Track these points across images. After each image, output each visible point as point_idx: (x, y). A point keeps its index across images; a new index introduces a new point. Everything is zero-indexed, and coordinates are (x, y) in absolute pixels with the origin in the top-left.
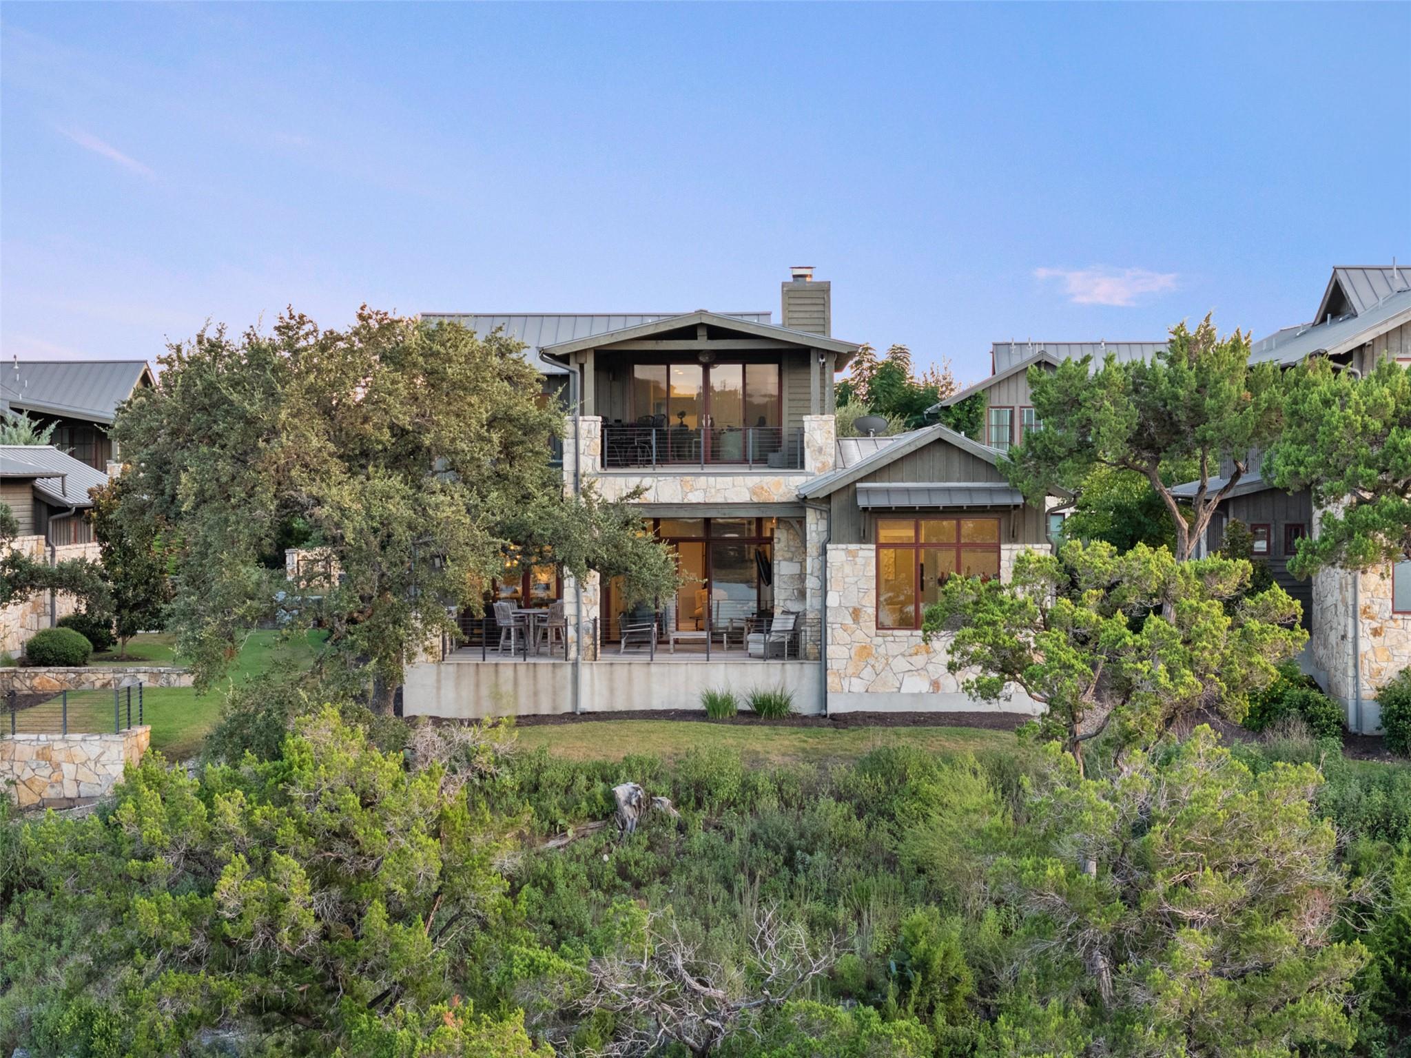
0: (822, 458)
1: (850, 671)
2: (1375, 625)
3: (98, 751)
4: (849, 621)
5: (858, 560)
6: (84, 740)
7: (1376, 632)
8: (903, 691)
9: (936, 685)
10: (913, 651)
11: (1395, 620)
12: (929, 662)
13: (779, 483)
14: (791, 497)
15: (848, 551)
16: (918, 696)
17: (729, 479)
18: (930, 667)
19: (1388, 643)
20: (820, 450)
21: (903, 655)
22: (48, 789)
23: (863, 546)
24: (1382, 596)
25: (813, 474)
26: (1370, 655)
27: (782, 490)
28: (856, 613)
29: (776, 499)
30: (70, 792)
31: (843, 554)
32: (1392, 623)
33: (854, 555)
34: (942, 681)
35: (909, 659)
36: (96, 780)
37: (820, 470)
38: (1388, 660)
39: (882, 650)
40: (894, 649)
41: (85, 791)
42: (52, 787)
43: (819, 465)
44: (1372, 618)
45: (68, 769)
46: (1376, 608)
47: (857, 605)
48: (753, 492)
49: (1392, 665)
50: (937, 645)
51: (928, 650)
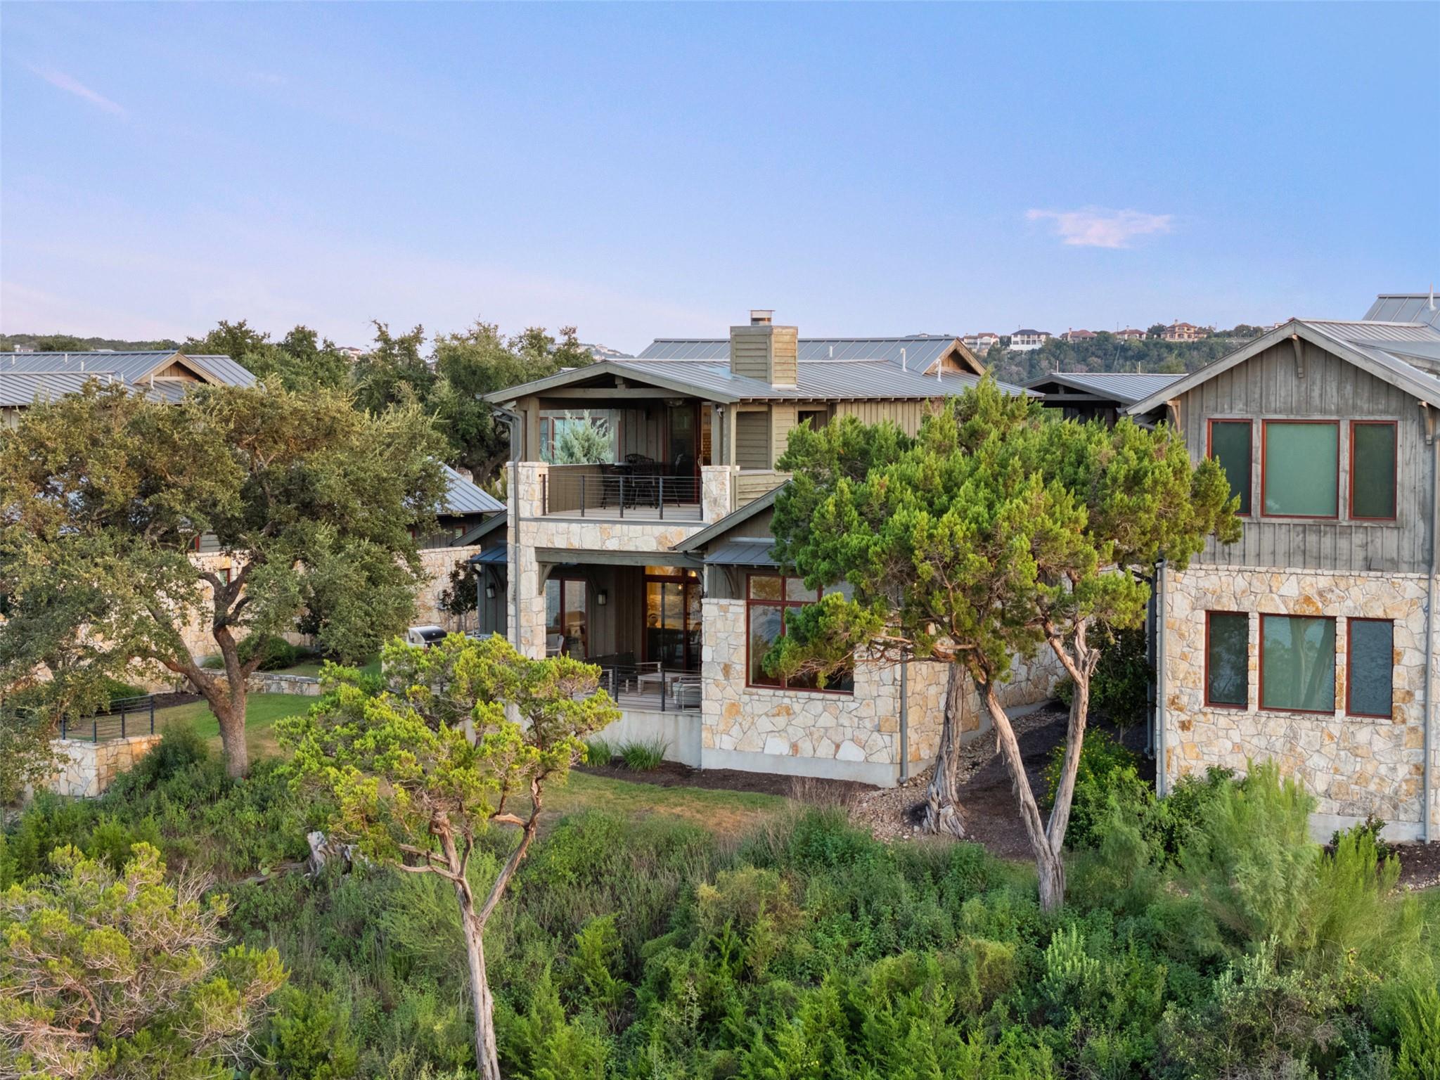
0: (717, 510)
1: (721, 727)
2: (1184, 717)
3: (80, 756)
4: (720, 677)
5: (729, 615)
7: (1185, 726)
8: (766, 751)
9: (795, 747)
10: (775, 711)
11: (1205, 714)
12: (789, 724)
15: (720, 607)
16: (779, 757)
18: (790, 729)
19: (1197, 739)
20: (717, 502)
21: (766, 714)
23: (733, 602)
24: (1191, 685)
26: (1178, 752)
27: (683, 539)
28: (727, 669)
31: (715, 608)
32: (1201, 717)
33: (725, 610)
34: (800, 744)
35: (772, 719)
36: (79, 781)
37: (714, 521)
38: (1197, 758)
39: (748, 708)
40: (760, 708)
42: (53, 785)
43: (714, 516)
44: (1181, 710)
46: (1184, 700)
47: (727, 661)
48: (658, 541)
49: (1201, 764)
50: (797, 707)
51: (788, 711)
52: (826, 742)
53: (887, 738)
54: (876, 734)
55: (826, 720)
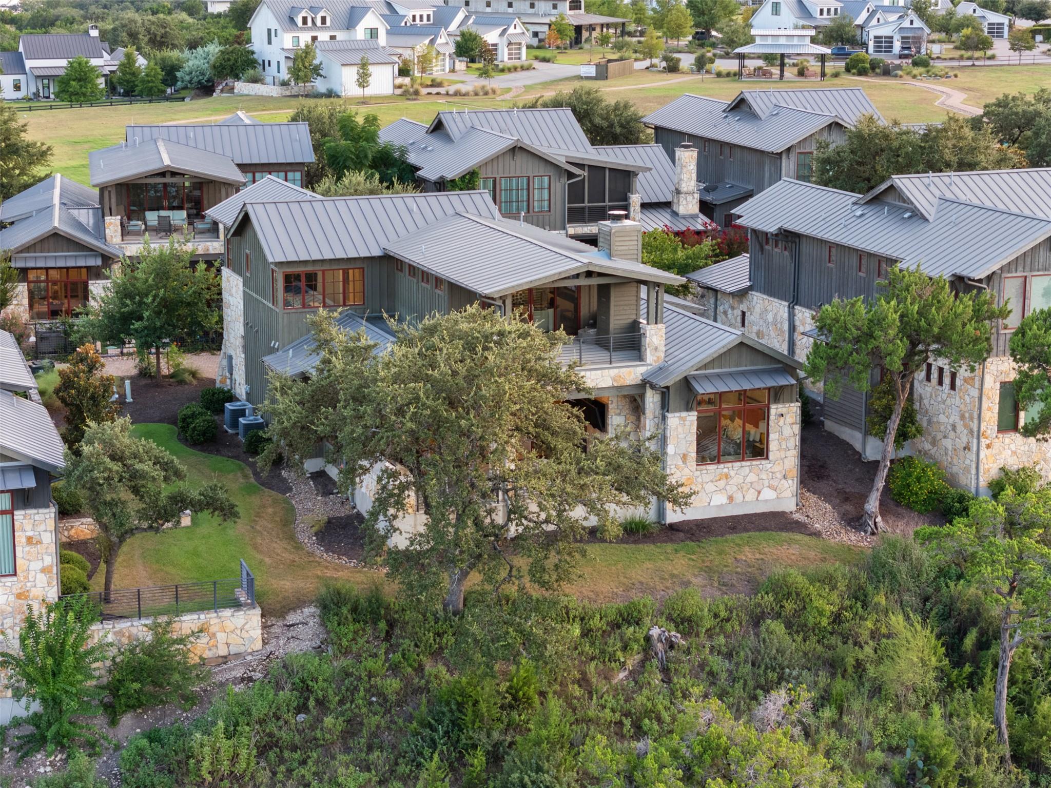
0: (657, 354)
2: (988, 442)
3: (243, 622)
4: (680, 463)
5: (686, 422)
6: (233, 616)
7: (988, 446)
8: (711, 504)
9: (731, 498)
10: (718, 478)
11: (998, 438)
12: (727, 484)
13: (630, 372)
14: (638, 381)
15: (680, 417)
16: (720, 506)
17: (599, 372)
18: (728, 488)
19: (994, 452)
20: (656, 349)
21: (712, 481)
22: (207, 652)
23: (688, 413)
24: (992, 424)
25: (650, 365)
26: (985, 461)
27: (633, 376)
28: (684, 457)
29: (628, 382)
30: (223, 651)
31: (677, 419)
32: (996, 440)
33: (683, 419)
34: (734, 495)
35: (716, 483)
36: (242, 641)
37: (655, 362)
38: (994, 463)
39: (699, 480)
40: (707, 478)
41: (233, 650)
42: (210, 650)
43: (655, 358)
44: (986, 438)
45: (221, 637)
46: (989, 432)
47: (684, 452)
48: (614, 379)
49: (995, 465)
50: (732, 473)
51: (727, 476)
52: (752, 491)
53: (790, 482)
54: (784, 480)
55: (752, 477)
